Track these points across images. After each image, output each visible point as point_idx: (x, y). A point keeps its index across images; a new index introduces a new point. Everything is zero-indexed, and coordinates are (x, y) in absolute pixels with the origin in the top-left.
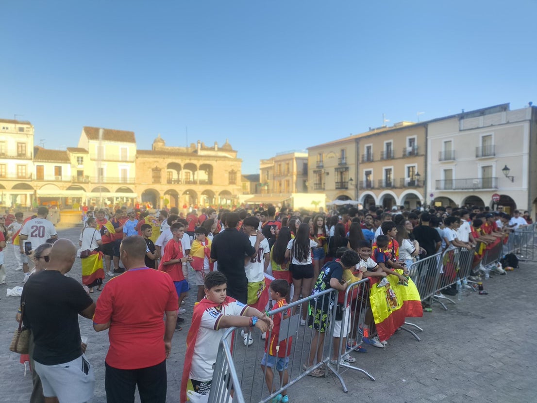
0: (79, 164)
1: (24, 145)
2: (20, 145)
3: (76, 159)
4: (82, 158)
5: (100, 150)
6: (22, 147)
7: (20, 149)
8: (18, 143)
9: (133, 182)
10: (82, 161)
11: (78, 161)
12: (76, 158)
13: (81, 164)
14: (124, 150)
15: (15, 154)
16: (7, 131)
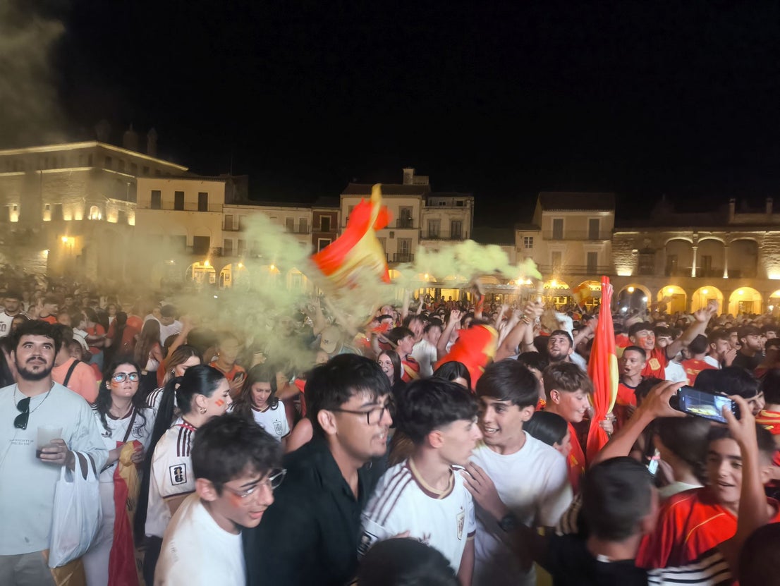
0: (527, 247)
1: (459, 223)
2: (454, 223)
3: (524, 240)
4: (531, 238)
5: (558, 223)
6: (456, 226)
7: (454, 230)
8: (452, 222)
9: (606, 272)
10: (531, 242)
11: (526, 242)
12: (523, 238)
13: (531, 247)
14: (594, 223)
15: (447, 235)
16: (442, 207)
